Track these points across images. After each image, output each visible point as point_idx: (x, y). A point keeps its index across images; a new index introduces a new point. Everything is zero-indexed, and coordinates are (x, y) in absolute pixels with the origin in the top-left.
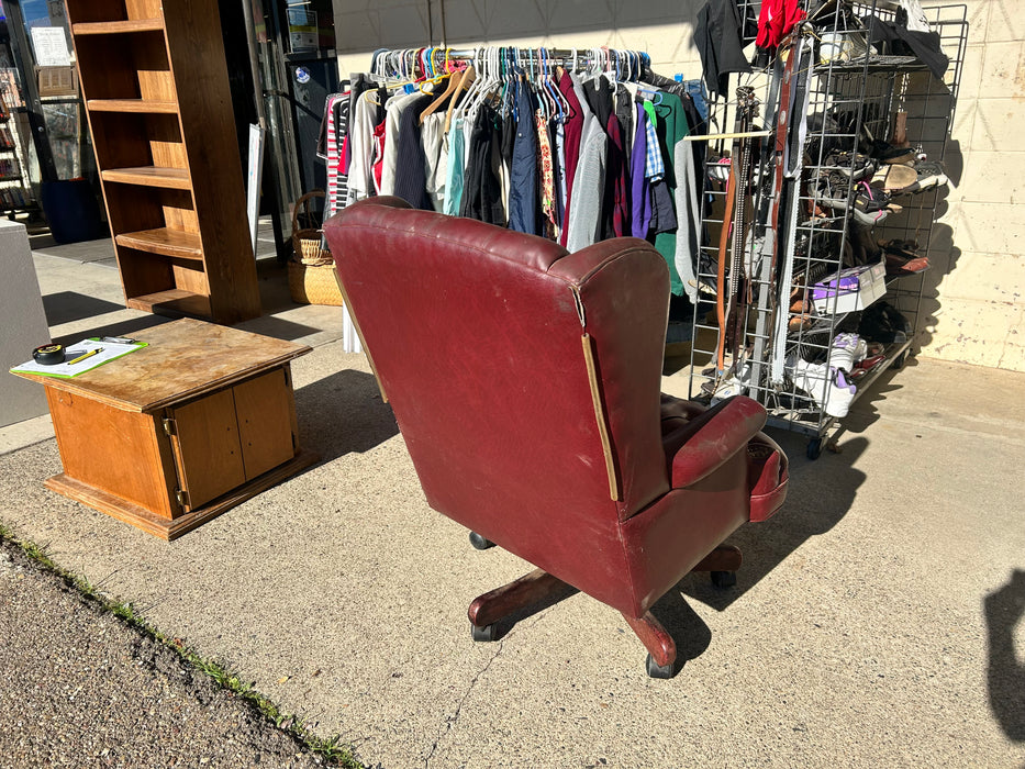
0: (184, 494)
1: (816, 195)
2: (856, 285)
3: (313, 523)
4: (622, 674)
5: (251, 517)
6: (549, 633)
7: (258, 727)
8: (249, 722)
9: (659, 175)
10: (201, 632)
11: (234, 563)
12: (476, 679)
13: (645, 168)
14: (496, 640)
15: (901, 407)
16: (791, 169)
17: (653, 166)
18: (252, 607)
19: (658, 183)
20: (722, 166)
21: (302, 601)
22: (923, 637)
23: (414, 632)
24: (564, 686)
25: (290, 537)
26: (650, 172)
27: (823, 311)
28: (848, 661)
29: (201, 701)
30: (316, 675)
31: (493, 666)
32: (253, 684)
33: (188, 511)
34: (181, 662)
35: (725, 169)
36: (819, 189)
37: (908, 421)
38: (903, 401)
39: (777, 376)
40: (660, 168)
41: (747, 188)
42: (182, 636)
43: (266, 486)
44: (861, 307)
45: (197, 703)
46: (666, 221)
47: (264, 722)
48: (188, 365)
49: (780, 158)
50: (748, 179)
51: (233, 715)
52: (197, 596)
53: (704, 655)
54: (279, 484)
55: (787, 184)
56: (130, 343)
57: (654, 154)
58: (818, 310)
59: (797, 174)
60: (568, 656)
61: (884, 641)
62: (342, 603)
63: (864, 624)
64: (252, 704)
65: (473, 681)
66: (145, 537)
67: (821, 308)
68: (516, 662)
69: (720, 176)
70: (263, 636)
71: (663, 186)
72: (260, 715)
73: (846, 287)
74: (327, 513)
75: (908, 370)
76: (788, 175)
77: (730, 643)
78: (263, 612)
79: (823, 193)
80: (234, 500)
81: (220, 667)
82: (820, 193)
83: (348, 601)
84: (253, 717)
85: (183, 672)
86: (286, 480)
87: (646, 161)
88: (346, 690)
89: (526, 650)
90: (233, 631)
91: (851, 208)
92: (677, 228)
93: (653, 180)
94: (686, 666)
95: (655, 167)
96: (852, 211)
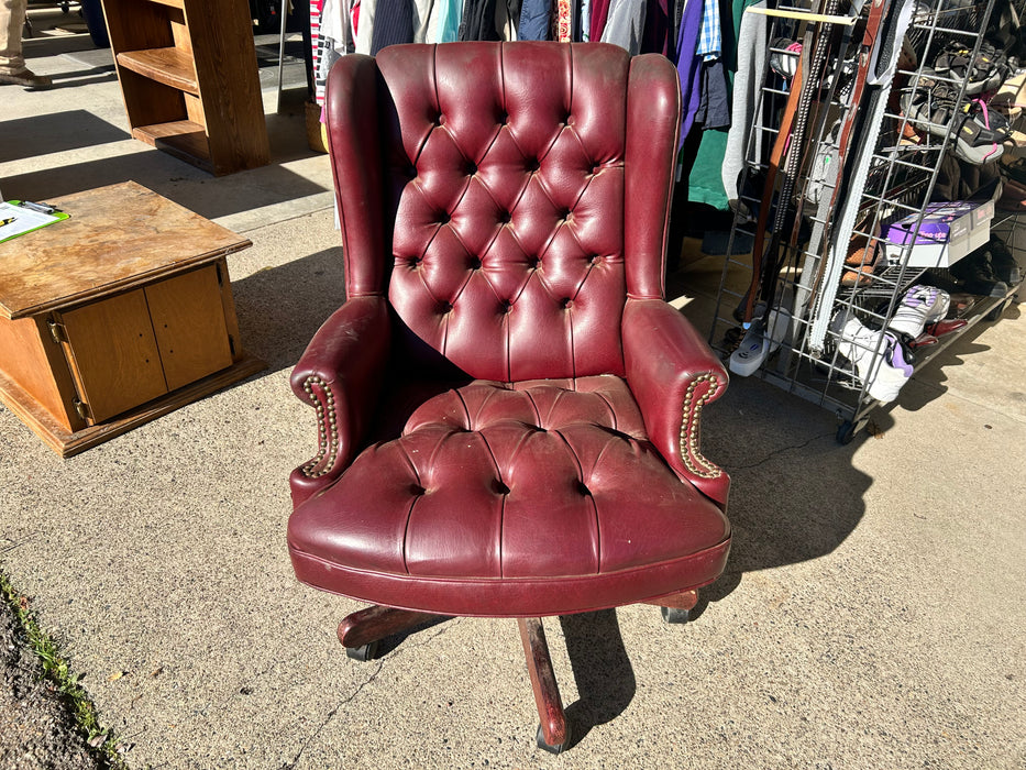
0: (83, 406)
1: (909, 111)
2: (944, 235)
3: (227, 456)
4: (509, 733)
5: (165, 436)
6: (443, 657)
7: (64, 743)
8: (55, 733)
9: (715, 53)
10: (52, 592)
11: (124, 499)
12: (335, 712)
13: (698, 42)
14: (376, 658)
15: (979, 379)
16: (877, 73)
17: (708, 40)
18: (121, 565)
19: (712, 63)
20: (790, 55)
21: (178, 565)
22: (904, 739)
23: (287, 631)
24: (435, 737)
25: (198, 471)
26: (703, 48)
27: (895, 259)
28: (795, 761)
29: (16, 690)
30: (156, 675)
31: (361, 696)
32: (81, 677)
33: (91, 423)
34: (15, 632)
35: (793, 60)
36: (915, 104)
37: (981, 401)
38: (984, 369)
39: (816, 339)
40: (716, 45)
41: (816, 90)
42: (31, 594)
43: (193, 398)
44: (945, 264)
45: (12, 694)
46: (716, 115)
47: (74, 735)
48: (97, 254)
49: (866, 56)
50: (819, 77)
51: (42, 720)
52: (67, 539)
53: (617, 721)
54: (210, 395)
55: (870, 93)
56: (49, 213)
57: (711, 25)
58: (889, 258)
59: (886, 80)
60: (452, 694)
61: (851, 736)
62: (220, 575)
63: (833, 706)
64: (70, 707)
65: (330, 715)
66: (42, 449)
67: (893, 256)
68: (389, 695)
69: (786, 69)
70: (118, 609)
71: (718, 68)
72: (73, 721)
73: (931, 235)
74: (248, 444)
75: (1004, 323)
76: (874, 82)
77: (655, 707)
78: (129, 573)
79: (919, 110)
80: (151, 413)
81: (56, 644)
82: (914, 110)
83: (229, 572)
84: (62, 726)
85: (12, 647)
86: (220, 391)
87: (700, 32)
88: (182, 703)
89: (407, 679)
90: (87, 596)
91: (953, 136)
92: (730, 126)
93: (706, 59)
94: (589, 735)
95: (710, 42)
96: (955, 141)
